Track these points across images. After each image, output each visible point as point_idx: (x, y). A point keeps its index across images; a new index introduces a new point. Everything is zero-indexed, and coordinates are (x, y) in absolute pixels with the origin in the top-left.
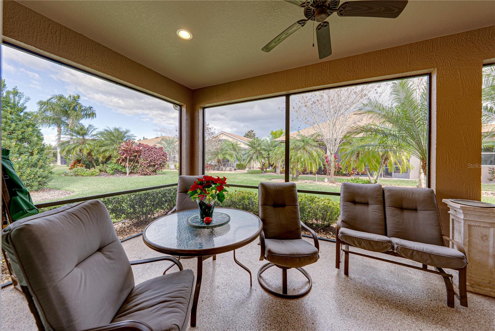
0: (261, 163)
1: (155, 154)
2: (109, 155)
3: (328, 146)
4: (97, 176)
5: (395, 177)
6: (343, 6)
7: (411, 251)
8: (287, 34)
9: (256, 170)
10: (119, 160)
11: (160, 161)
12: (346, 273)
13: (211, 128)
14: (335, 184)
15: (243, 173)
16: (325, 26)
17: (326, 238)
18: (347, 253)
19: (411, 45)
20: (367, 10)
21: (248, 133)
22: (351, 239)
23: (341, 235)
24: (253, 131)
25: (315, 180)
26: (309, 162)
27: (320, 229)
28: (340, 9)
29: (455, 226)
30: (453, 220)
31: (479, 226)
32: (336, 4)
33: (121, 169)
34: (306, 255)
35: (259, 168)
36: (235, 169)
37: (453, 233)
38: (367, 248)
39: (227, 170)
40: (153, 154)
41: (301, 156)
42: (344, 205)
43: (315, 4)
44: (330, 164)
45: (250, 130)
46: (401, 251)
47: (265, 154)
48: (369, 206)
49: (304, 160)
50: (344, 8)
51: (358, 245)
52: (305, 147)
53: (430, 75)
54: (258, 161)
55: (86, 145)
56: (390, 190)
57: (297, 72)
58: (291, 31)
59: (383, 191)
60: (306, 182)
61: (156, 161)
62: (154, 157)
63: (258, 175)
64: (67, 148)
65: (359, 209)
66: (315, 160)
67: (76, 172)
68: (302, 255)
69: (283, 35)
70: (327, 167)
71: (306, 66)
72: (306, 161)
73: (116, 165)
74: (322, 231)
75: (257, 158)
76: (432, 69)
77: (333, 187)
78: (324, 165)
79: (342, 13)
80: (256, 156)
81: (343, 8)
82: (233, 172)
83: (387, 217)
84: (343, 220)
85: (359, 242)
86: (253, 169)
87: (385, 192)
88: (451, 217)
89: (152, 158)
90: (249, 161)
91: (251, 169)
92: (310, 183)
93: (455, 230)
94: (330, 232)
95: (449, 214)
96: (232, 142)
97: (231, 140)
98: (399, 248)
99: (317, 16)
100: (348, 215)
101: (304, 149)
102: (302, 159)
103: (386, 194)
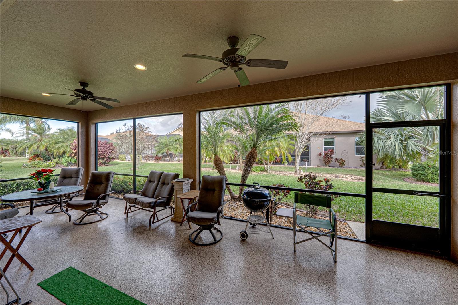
1: (103, 149)
2: (63, 151)
4: (52, 167)
10: (72, 154)
11: (108, 154)
33: (74, 161)
40: (102, 149)
55: (43, 142)
61: (105, 155)
62: (103, 152)
64: (25, 145)
67: (33, 165)
73: (70, 158)
89: (101, 152)
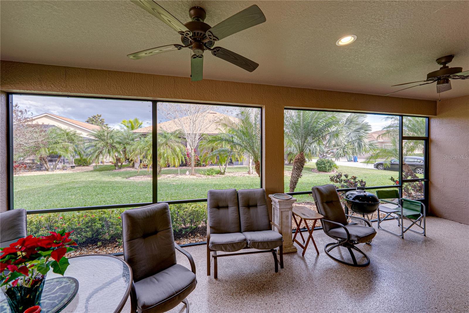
0: (114, 158)
3: (189, 141)
5: (235, 165)
6: (217, 49)
7: (258, 243)
8: (161, 50)
9: (106, 165)
12: (216, 277)
13: (24, 111)
14: (195, 176)
15: (87, 172)
16: (200, 57)
17: (194, 242)
18: (215, 258)
19: (252, 84)
20: (233, 59)
21: (93, 117)
22: (220, 246)
23: (212, 245)
24: (100, 116)
25: (177, 174)
26: (172, 158)
27: (189, 234)
28: (214, 50)
29: (275, 212)
30: (274, 208)
31: (285, 211)
32: (211, 44)
34: (185, 288)
35: (110, 162)
36: (71, 167)
37: (274, 217)
38: (231, 251)
39: (58, 169)
41: (164, 152)
42: (211, 212)
43: (193, 37)
44: (191, 158)
45: (96, 115)
46: (252, 245)
47: (120, 148)
48: (229, 209)
49: (167, 156)
50: (218, 51)
51: (224, 250)
52: (168, 142)
53: (261, 108)
54: (110, 155)
56: (242, 193)
57: (165, 80)
58: (167, 49)
59: (238, 194)
60: (169, 177)
63: (111, 172)
65: (222, 212)
66: (177, 156)
68: (182, 290)
69: (157, 50)
70: (188, 160)
71: (175, 77)
72: (169, 157)
74: (190, 235)
75: (109, 152)
76: (263, 105)
77: (194, 179)
78: (185, 160)
79: (215, 54)
80: (107, 150)
81: (216, 50)
82: (69, 171)
83: (241, 215)
84: (211, 226)
85: (225, 247)
86: (102, 164)
87: (239, 195)
88: (273, 207)
90: (97, 157)
91: (100, 164)
92: (173, 177)
93: (275, 215)
94: (197, 234)
95: (272, 204)
96: (67, 131)
97: (63, 127)
98: (251, 243)
99: (195, 48)
100: (215, 220)
101: (167, 144)
102: (166, 155)
103: (240, 197)
